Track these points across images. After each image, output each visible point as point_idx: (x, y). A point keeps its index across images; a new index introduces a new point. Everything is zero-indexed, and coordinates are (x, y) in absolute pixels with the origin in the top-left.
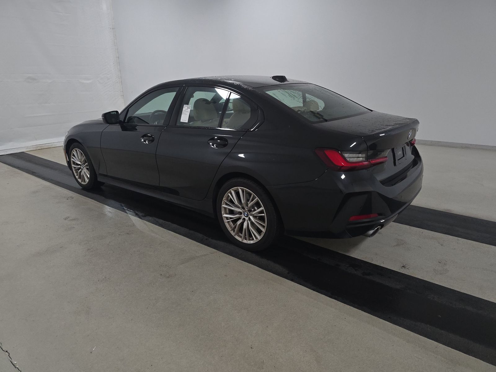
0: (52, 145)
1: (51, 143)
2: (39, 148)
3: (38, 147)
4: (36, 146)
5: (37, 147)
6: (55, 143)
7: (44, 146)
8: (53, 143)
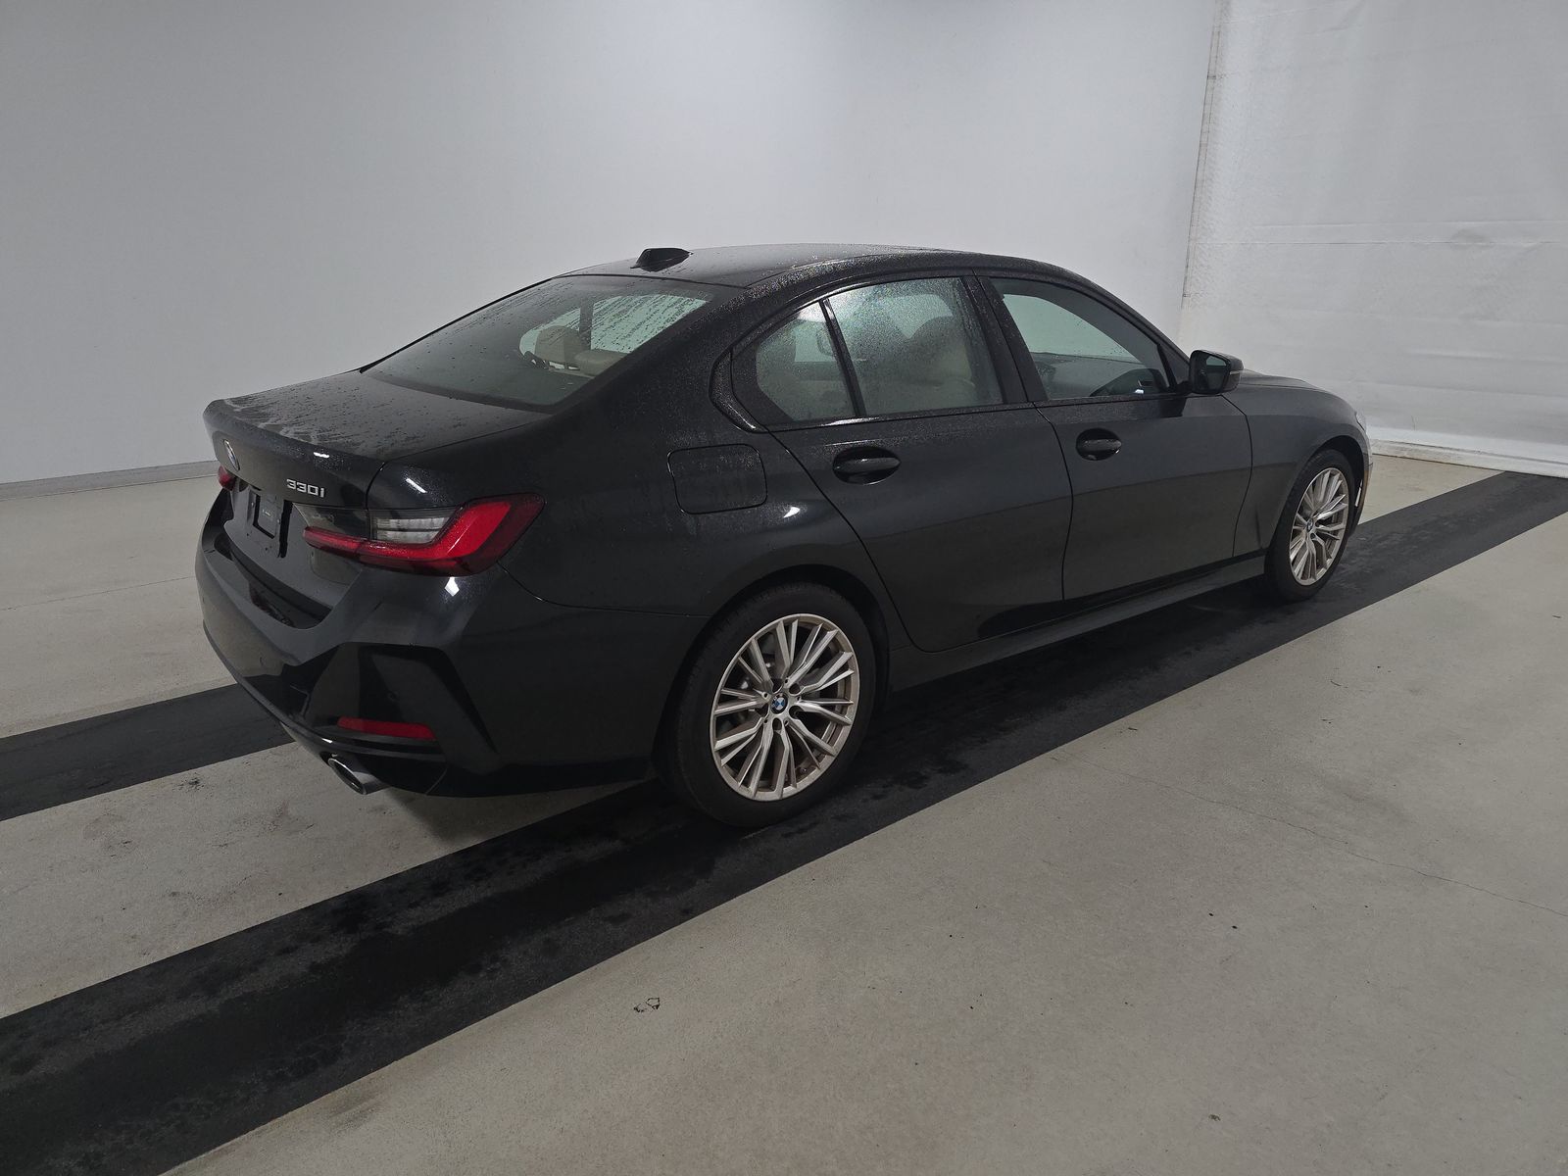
0: (1449, 456)
1: (1451, 449)
2: (1406, 454)
3: (1406, 449)
4: (1401, 446)
5: (1402, 449)
6: (1463, 450)
7: (1424, 452)
8: (1458, 450)
